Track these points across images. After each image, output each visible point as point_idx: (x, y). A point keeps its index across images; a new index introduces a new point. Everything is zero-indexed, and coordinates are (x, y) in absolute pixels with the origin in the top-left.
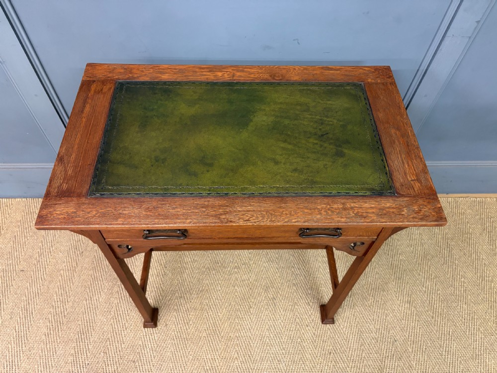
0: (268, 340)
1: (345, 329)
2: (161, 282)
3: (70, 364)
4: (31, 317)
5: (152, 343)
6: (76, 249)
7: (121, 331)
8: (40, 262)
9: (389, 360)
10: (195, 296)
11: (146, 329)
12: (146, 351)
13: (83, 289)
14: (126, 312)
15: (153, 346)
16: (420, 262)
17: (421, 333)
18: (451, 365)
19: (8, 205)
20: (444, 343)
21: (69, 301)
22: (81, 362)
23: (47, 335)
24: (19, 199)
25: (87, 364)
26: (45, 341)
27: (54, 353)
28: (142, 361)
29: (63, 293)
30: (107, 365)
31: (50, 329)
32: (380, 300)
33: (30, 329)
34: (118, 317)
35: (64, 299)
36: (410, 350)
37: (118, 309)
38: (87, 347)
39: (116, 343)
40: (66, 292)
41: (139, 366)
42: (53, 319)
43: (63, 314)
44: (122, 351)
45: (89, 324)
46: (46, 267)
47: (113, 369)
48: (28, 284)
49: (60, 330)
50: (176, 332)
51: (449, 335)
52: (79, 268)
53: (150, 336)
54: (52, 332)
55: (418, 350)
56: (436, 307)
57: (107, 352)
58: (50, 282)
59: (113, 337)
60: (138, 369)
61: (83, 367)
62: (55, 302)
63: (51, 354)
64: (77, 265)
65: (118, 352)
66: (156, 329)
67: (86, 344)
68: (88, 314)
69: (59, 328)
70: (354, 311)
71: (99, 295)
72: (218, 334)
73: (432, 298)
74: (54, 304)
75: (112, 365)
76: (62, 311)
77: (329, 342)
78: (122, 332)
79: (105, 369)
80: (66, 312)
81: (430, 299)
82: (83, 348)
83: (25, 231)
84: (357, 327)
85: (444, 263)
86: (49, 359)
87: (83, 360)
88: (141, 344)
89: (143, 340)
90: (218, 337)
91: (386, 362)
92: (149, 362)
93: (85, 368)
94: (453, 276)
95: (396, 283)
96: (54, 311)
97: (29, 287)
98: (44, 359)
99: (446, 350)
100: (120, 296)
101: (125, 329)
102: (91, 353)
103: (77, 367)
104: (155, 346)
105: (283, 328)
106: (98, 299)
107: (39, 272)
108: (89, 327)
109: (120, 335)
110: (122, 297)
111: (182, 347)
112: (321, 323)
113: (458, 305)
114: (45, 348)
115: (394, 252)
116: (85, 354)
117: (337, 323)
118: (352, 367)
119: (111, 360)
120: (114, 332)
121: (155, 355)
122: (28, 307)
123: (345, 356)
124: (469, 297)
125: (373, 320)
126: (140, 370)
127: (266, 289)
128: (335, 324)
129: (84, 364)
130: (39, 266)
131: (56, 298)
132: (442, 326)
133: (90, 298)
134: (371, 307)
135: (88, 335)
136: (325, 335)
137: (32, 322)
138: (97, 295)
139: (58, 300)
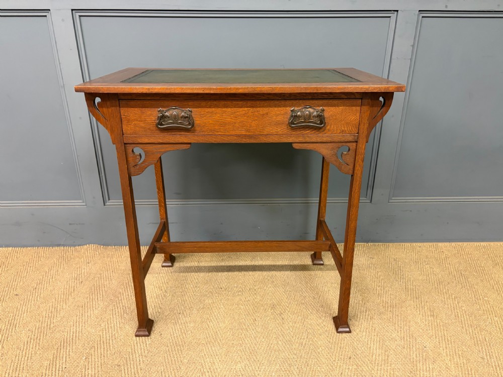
0: (276, 347)
1: (364, 337)
2: (160, 303)
3: (45, 368)
4: (14, 329)
5: (143, 350)
6: (76, 279)
7: (109, 340)
8: (37, 289)
9: (421, 363)
10: (196, 312)
11: (138, 338)
12: (134, 356)
13: (76, 307)
14: (118, 325)
15: (143, 352)
16: (436, 286)
17: (453, 341)
18: (498, 368)
19: (19, 252)
20: (482, 348)
21: (58, 316)
22: (58, 366)
23: (26, 342)
24: (30, 248)
25: (64, 368)
26: (22, 348)
27: (29, 358)
28: (129, 364)
29: (53, 310)
30: (86, 369)
31: (31, 339)
32: (399, 315)
33: (9, 338)
34: (108, 329)
35: (53, 315)
36: (445, 354)
37: (109, 322)
38: (67, 353)
39: (102, 350)
40: (57, 310)
41: (125, 369)
42: (37, 330)
43: (49, 326)
44: (107, 357)
45: (74, 335)
46: (42, 292)
47: (94, 372)
48: (19, 304)
49: (42, 339)
50: (171, 340)
51: (486, 341)
52: (76, 292)
53: (142, 344)
54: (32, 340)
55: (453, 355)
56: (464, 319)
57: (90, 357)
58: (42, 303)
59: (99, 345)
60: (123, 372)
61: (59, 371)
62: (43, 317)
63: (26, 358)
64: (74, 290)
65: (103, 357)
66: (149, 338)
67: (68, 350)
68: (76, 326)
69: (42, 337)
70: (371, 323)
71: (92, 312)
72: (219, 341)
73: (457, 312)
74: (41, 319)
75: (93, 369)
76: (49, 324)
77: (347, 348)
78: (111, 340)
79: (84, 372)
80: (52, 325)
81: (455, 313)
82: (63, 354)
83: (29, 268)
84: (377, 335)
85: (462, 287)
86: (22, 363)
87: (61, 364)
88: (130, 350)
89: (133, 347)
90: (219, 344)
91: (418, 365)
92: (137, 366)
93: (60, 372)
94: (475, 296)
95: (414, 302)
96: (40, 324)
97: (19, 307)
98: (16, 364)
99: (486, 354)
100: (114, 313)
101: (113, 339)
102: (71, 358)
103: (52, 370)
104: (146, 352)
105: (293, 337)
106: (89, 315)
107: (34, 295)
108: (74, 337)
109: (108, 344)
110: (115, 314)
111: (177, 352)
112: (336, 332)
113: (488, 318)
114: (21, 354)
115: (407, 279)
116: (64, 359)
117: (354, 332)
118: (378, 370)
119: (93, 364)
120: (102, 341)
121: (144, 360)
122: (13, 321)
123: (369, 360)
124: (498, 311)
125: (396, 330)
126: (125, 373)
127: (273, 307)
128: (352, 334)
129: (61, 367)
130: (34, 292)
131: (44, 314)
132: (475, 334)
133: (81, 314)
134: (391, 320)
135: (71, 343)
136: (342, 343)
137: (13, 333)
138: (89, 312)
139: (47, 315)
